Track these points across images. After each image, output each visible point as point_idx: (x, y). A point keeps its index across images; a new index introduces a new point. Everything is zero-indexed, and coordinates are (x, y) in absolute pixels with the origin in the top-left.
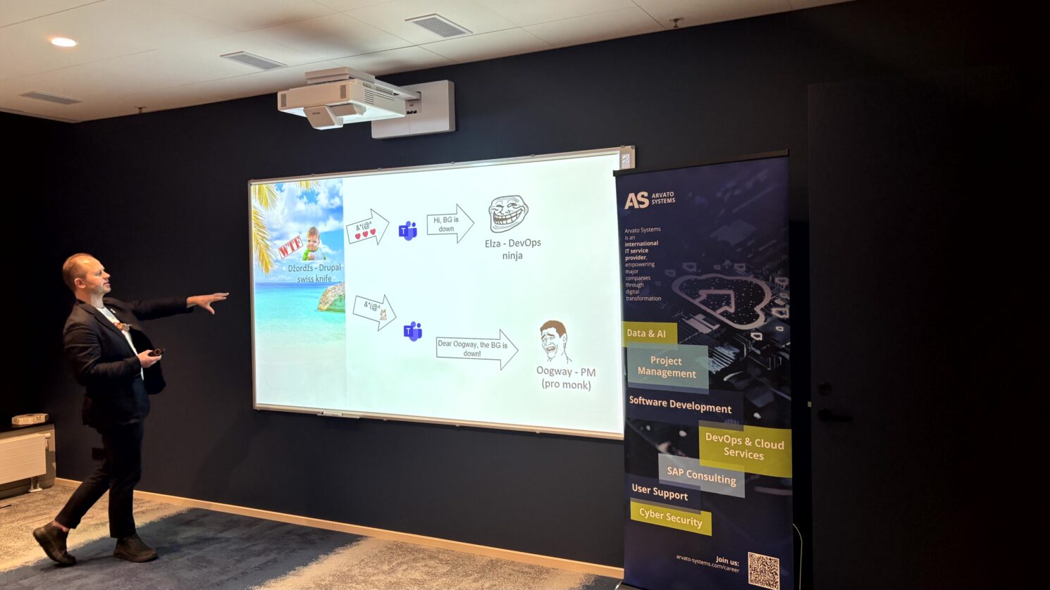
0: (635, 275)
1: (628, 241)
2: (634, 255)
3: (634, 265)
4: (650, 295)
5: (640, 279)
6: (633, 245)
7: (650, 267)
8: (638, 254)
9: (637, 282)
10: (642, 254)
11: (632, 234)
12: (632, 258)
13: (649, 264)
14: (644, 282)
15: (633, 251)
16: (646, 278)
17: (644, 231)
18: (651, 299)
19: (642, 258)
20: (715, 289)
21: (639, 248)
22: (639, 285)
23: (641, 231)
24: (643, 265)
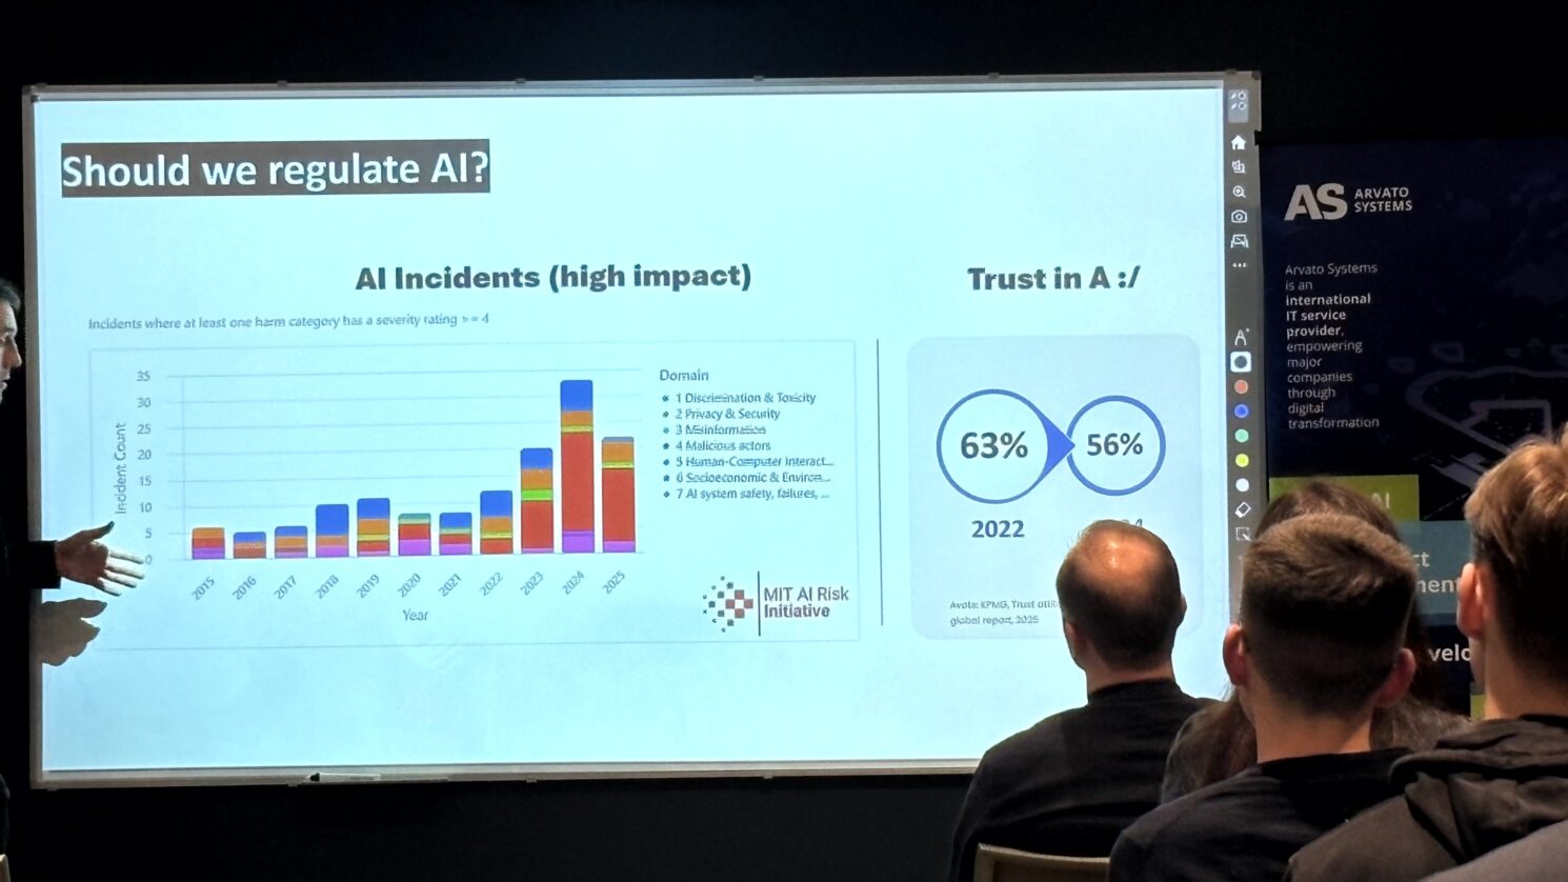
0: (1312, 371)
1: (1296, 294)
2: (1309, 324)
3: (1308, 348)
4: (1349, 417)
5: (1326, 378)
6: (1307, 301)
7: (1352, 351)
8: (1321, 323)
9: (1320, 386)
10: (1331, 323)
11: (1305, 278)
12: (1304, 332)
13: (1348, 346)
14: (1337, 386)
15: (1310, 317)
16: (1342, 378)
17: (1336, 271)
18: (1353, 424)
19: (1331, 331)
20: (1507, 398)
21: (1324, 308)
22: (1325, 394)
23: (1327, 270)
24: (1334, 347)
